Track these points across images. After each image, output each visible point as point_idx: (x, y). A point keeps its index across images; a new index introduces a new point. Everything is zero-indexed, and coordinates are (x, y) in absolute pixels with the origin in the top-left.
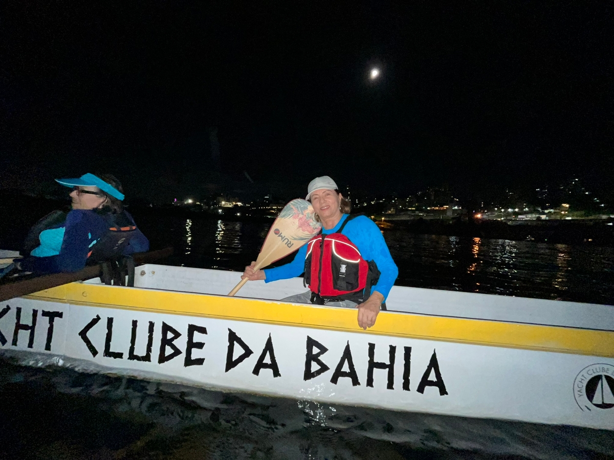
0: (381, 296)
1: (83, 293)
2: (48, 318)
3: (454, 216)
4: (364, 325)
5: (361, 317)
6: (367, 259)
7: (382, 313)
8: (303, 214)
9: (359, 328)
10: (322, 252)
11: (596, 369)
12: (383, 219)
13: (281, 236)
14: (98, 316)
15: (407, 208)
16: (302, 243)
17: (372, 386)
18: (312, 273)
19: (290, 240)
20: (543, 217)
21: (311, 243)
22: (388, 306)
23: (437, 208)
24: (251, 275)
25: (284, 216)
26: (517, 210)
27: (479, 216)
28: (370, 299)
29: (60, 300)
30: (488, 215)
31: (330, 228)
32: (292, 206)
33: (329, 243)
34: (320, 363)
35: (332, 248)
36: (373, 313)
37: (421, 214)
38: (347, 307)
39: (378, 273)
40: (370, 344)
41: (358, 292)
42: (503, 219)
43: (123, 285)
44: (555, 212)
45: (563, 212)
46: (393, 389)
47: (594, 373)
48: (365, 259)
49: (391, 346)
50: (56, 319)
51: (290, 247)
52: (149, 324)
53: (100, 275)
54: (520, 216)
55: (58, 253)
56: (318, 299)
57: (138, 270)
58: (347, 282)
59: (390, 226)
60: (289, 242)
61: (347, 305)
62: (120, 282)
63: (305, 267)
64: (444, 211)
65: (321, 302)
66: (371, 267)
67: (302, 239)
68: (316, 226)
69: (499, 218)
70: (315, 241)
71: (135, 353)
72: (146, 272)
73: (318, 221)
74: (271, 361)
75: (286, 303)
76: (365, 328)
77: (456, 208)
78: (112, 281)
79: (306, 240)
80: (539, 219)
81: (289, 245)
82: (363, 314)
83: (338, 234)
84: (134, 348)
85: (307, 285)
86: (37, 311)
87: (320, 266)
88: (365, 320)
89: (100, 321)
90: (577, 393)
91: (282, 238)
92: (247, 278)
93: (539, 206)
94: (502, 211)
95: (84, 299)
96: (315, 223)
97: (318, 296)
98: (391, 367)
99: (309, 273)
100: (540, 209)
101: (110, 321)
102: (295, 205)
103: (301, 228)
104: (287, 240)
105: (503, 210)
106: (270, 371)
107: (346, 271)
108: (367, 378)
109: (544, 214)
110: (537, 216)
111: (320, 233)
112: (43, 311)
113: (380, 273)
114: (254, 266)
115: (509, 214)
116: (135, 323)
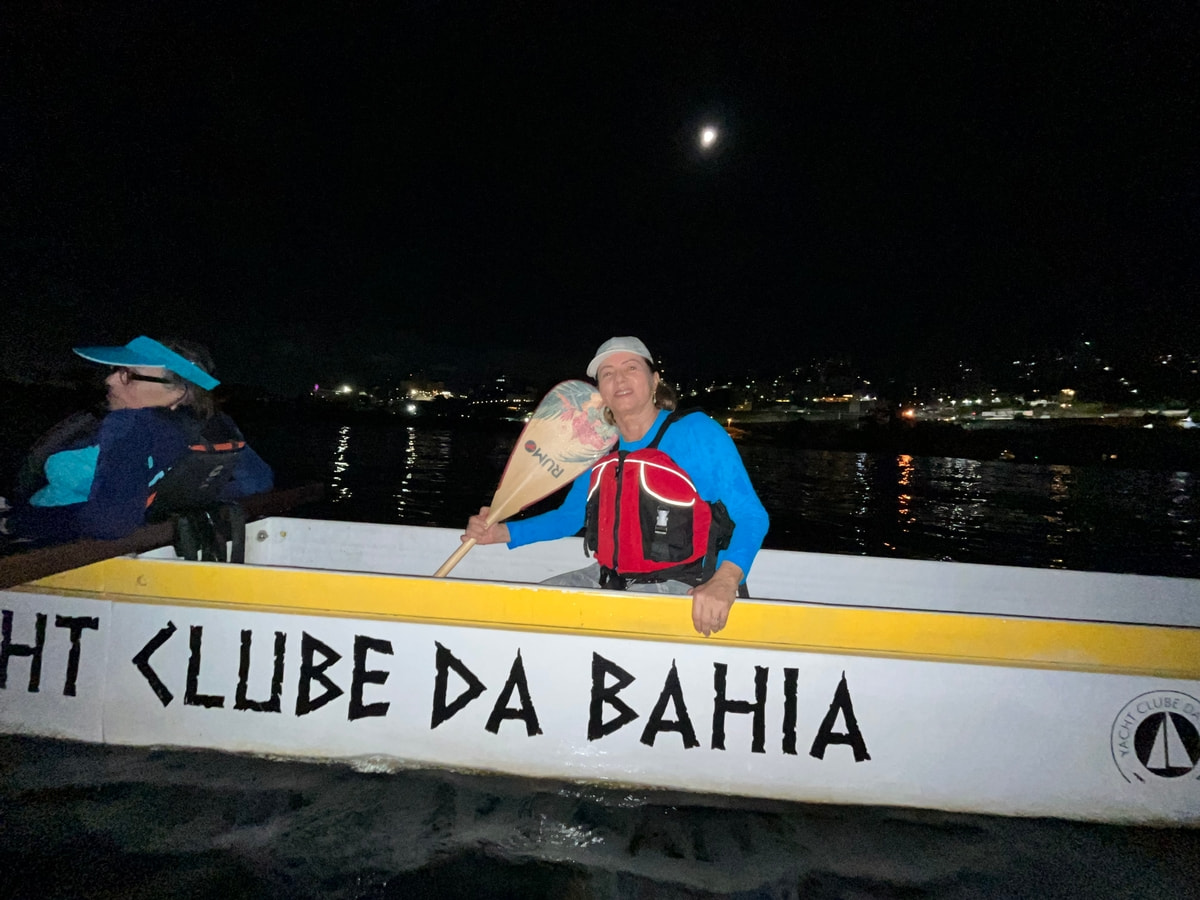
0: (738, 569)
1: (139, 579)
2: (68, 631)
3: (864, 415)
4: (706, 628)
5: (698, 611)
6: (707, 499)
7: (739, 603)
8: (581, 410)
9: (695, 632)
10: (619, 487)
11: (1154, 701)
12: (730, 420)
13: (540, 455)
14: (170, 624)
15: (774, 399)
16: (581, 468)
17: (722, 747)
18: (601, 529)
19: (556, 462)
20: (1028, 413)
21: (598, 469)
22: (752, 591)
23: (832, 399)
24: (482, 535)
25: (543, 416)
26: (979, 401)
27: (910, 413)
28: (717, 576)
29: (94, 595)
30: (926, 412)
31: (632, 438)
32: (559, 396)
33: (634, 469)
34: (619, 705)
35: (639, 477)
36: (722, 604)
37: (802, 411)
38: (670, 594)
39: (731, 525)
40: (717, 665)
41: (693, 564)
42: (954, 418)
43: (223, 559)
44: (1048, 405)
45: (1063, 406)
46: (764, 752)
47: (1150, 709)
48: (704, 498)
49: (758, 669)
50: (86, 632)
51: (557, 476)
52: (275, 637)
53: (174, 541)
54: (985, 414)
55: (85, 499)
56: (613, 579)
57: (252, 529)
58: (670, 546)
59: (744, 435)
60: (555, 467)
61: (670, 588)
62: (215, 554)
63: (587, 517)
64: (846, 405)
65: (619, 584)
66: (717, 514)
67: (581, 460)
68: (607, 434)
69: (947, 416)
70: (605, 464)
71: (249, 696)
72: (269, 534)
73: (611, 424)
74: (523, 704)
75: (550, 589)
76: (707, 634)
77: (867, 398)
78: (200, 553)
79: (590, 462)
80: (1019, 418)
81: (556, 472)
82: (702, 607)
83: (651, 450)
84: (245, 687)
85: (592, 553)
86: (45, 617)
87: (617, 513)
88: (706, 617)
89: (174, 633)
90: (1117, 748)
91: (541, 460)
92: (472, 540)
93: (1019, 394)
94: (951, 405)
95: (142, 591)
96: (606, 427)
97: (613, 574)
98: (759, 710)
99: (595, 530)
100: (1021, 400)
101: (196, 633)
102: (565, 392)
103: (577, 439)
104: (550, 464)
105: (953, 402)
106: (521, 724)
107: (668, 523)
108: (711, 732)
109: (1028, 408)
110: (1016, 412)
111: (615, 450)
112: (58, 617)
113: (734, 525)
114: (487, 516)
115: (964, 410)
116: (246, 637)
